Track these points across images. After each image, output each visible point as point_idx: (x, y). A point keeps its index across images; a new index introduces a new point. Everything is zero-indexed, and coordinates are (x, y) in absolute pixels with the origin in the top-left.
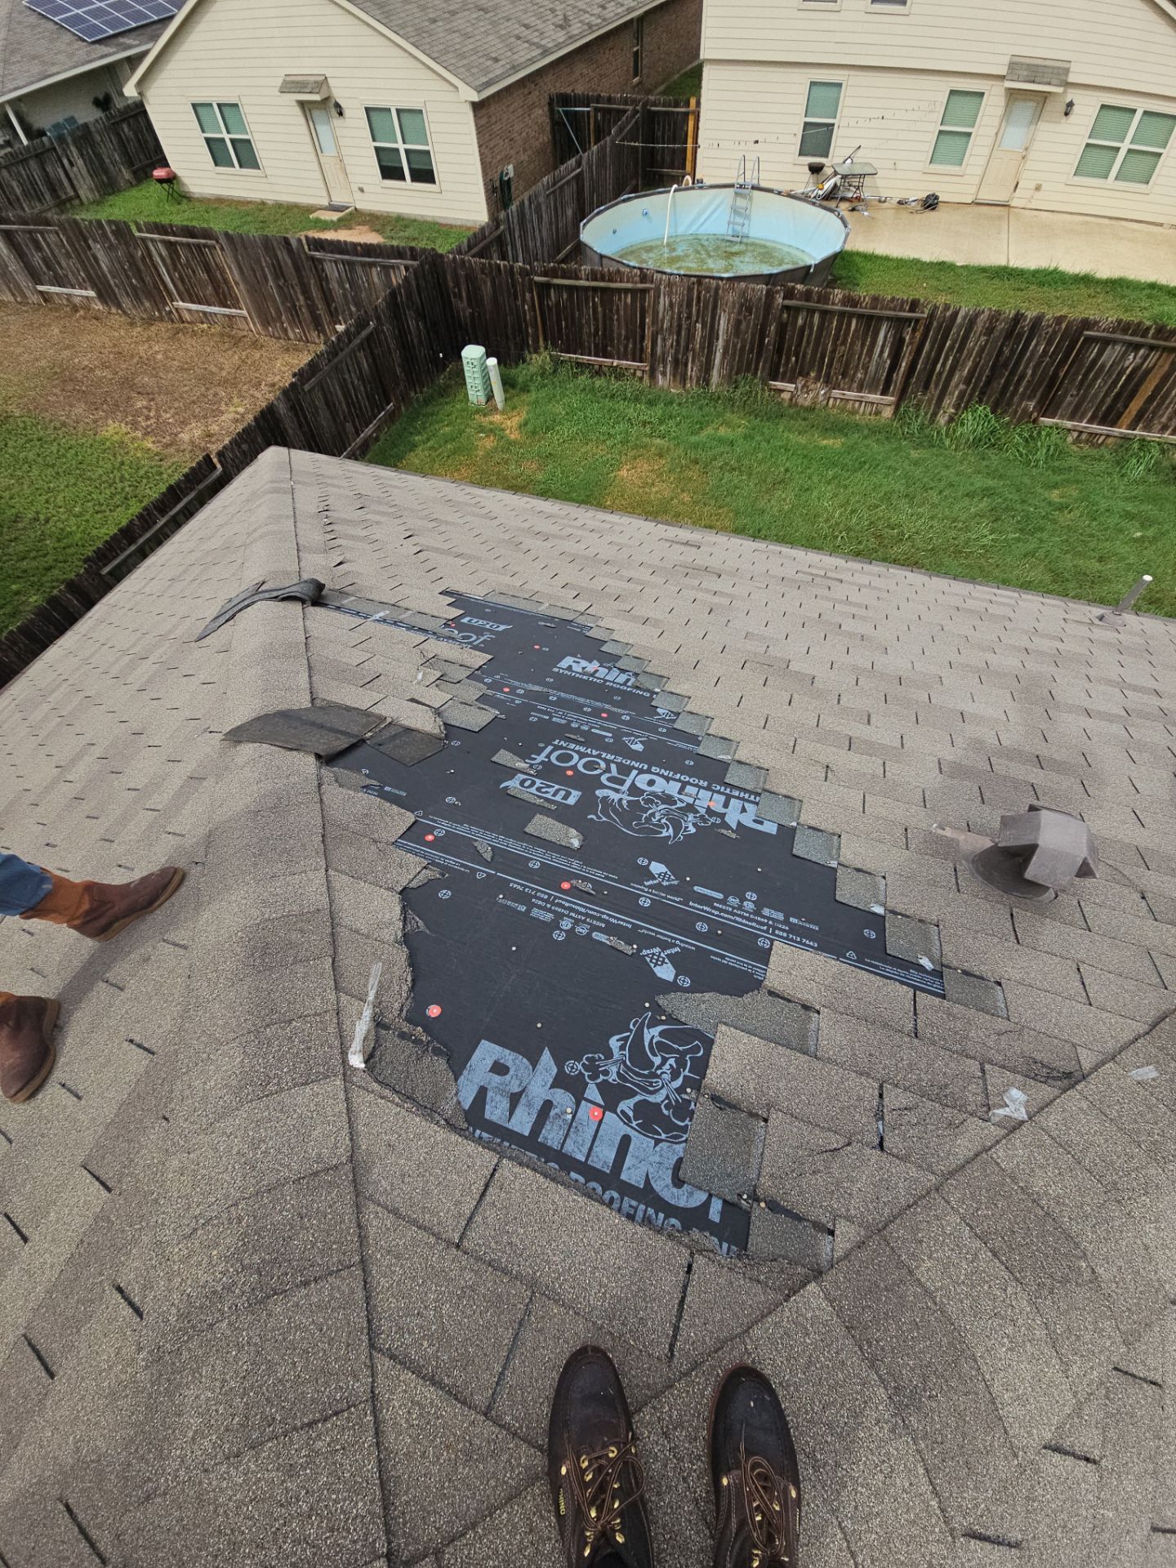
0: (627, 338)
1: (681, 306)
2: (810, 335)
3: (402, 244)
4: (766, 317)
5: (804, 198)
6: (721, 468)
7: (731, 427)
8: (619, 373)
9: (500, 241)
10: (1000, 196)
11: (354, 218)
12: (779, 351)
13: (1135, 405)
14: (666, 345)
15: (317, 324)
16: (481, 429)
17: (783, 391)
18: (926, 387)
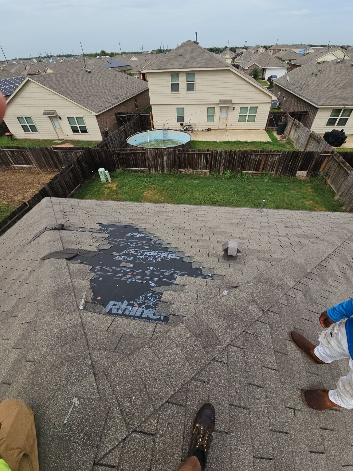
0: (141, 163)
1: (154, 155)
2: (186, 159)
3: (79, 147)
4: (175, 156)
5: (180, 131)
6: (170, 190)
7: (171, 181)
8: (141, 171)
9: (106, 144)
10: (224, 127)
11: (66, 142)
12: (180, 162)
13: (261, 166)
14: (152, 164)
15: (56, 167)
16: (106, 188)
17: (182, 171)
18: (215, 167)
